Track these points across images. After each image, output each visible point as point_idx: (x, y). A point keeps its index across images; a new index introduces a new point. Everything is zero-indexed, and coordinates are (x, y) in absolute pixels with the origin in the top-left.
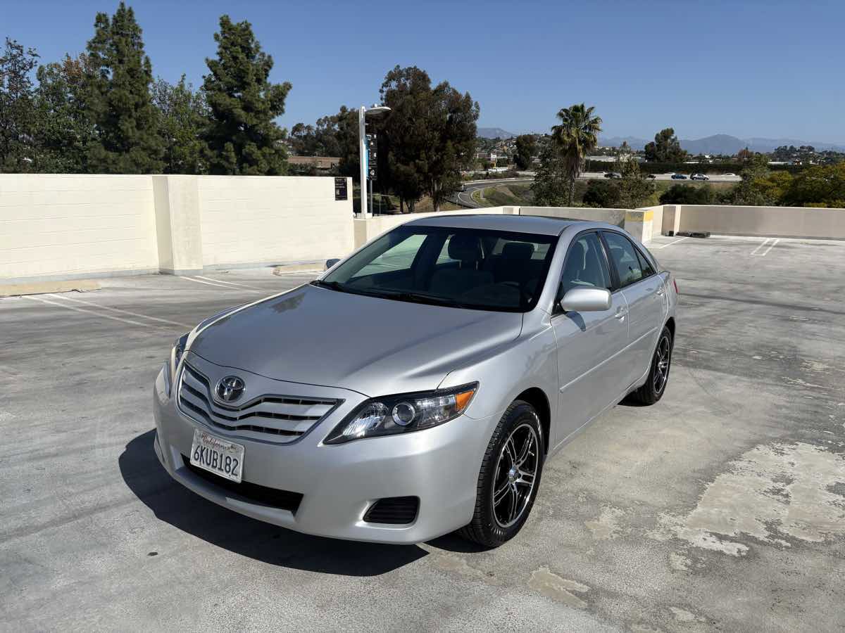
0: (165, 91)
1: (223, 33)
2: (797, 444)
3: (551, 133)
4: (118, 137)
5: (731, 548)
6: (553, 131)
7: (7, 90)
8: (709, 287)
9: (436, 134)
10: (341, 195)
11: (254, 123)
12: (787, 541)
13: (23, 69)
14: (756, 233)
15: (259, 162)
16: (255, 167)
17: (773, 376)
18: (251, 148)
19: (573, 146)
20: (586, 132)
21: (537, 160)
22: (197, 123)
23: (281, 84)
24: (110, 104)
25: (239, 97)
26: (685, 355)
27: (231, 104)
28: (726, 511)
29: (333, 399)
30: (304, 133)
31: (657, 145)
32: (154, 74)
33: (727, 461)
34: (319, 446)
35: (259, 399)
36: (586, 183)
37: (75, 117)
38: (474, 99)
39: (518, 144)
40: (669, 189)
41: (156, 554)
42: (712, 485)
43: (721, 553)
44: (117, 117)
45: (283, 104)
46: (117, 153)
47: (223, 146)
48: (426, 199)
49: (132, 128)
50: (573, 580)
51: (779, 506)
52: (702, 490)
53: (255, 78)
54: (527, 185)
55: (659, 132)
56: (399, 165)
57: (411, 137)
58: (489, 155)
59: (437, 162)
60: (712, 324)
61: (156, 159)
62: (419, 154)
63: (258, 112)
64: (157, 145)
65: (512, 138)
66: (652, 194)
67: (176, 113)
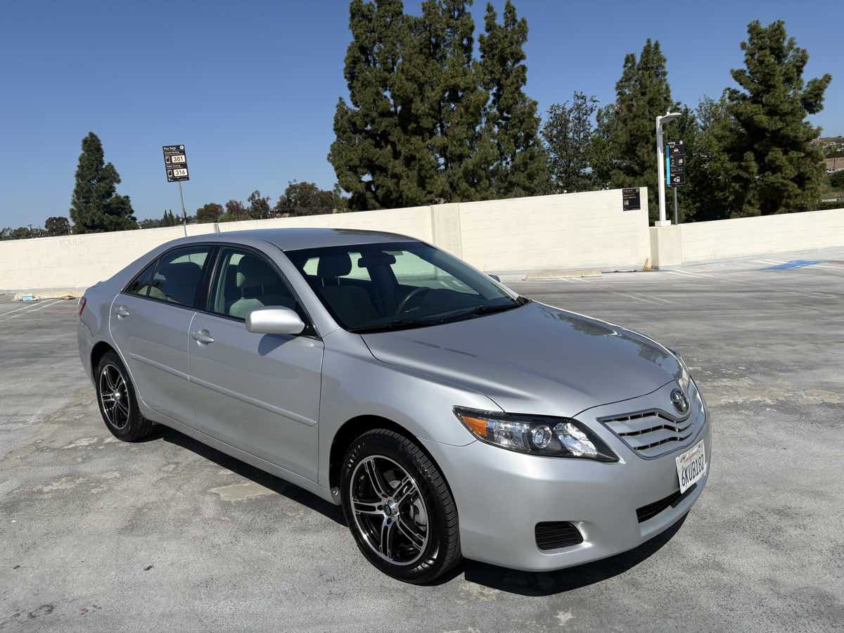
1: (751, 39)
10: (632, 205)
11: (779, 127)
13: (585, 114)
15: (784, 168)
16: (779, 174)
18: (776, 154)
24: (630, 134)
44: (636, 145)
45: (821, 99)
46: (633, 178)
47: (744, 157)
53: (783, 78)
63: (786, 114)
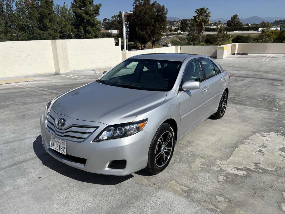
0: (59, 8)
2: (270, 133)
3: (193, 18)
4: (44, 26)
5: (241, 173)
6: (194, 17)
7: (6, 10)
8: (246, 73)
9: (152, 20)
10: (117, 44)
11: (89, 19)
12: (261, 170)
13: (10, 2)
14: (265, 53)
15: (92, 33)
16: (90, 34)
17: (265, 107)
18: (89, 28)
19: (200, 22)
20: (205, 18)
21: (188, 28)
22: (70, 19)
23: (98, 4)
24: (40, 14)
25: (84, 10)
26: (234, 100)
27: (81, 12)
28: (241, 159)
29: (96, 126)
30: (107, 21)
31: (232, 21)
32: (54, 3)
33: (244, 140)
34: (91, 143)
35: (70, 126)
36: (206, 36)
37: (29, 19)
38: (165, 7)
39: (182, 23)
40: (235, 37)
41: (41, 178)
42: (237, 149)
43: (237, 175)
44: (43, 18)
45: (99, 12)
46: (43, 31)
47: (79, 28)
48: (150, 44)
49: (48, 22)
50: (183, 186)
51: (260, 156)
52: (233, 151)
53: (88, 2)
54: (185, 37)
55: (232, 16)
56: (140, 31)
57: (144, 22)
58: (172, 27)
59: (154, 30)
60: (245, 87)
61: (57, 33)
62: (147, 27)
63: (90, 15)
64: (56, 28)
65: (180, 21)
66: (229, 39)
67: (63, 16)
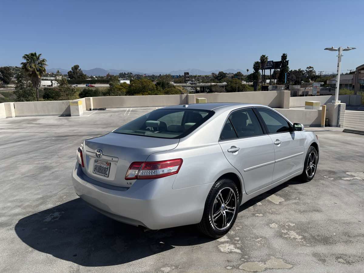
6: (22, 65)
14: (122, 107)
19: (34, 72)
20: (40, 66)
21: (13, 79)
31: (73, 72)
40: (82, 91)
54: (11, 91)
55: (73, 66)
66: (75, 93)
